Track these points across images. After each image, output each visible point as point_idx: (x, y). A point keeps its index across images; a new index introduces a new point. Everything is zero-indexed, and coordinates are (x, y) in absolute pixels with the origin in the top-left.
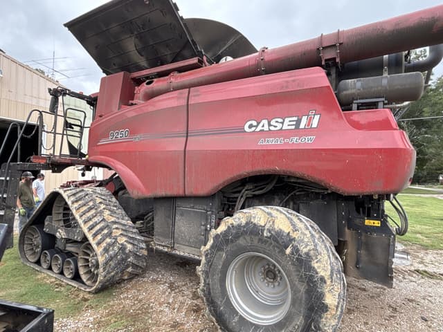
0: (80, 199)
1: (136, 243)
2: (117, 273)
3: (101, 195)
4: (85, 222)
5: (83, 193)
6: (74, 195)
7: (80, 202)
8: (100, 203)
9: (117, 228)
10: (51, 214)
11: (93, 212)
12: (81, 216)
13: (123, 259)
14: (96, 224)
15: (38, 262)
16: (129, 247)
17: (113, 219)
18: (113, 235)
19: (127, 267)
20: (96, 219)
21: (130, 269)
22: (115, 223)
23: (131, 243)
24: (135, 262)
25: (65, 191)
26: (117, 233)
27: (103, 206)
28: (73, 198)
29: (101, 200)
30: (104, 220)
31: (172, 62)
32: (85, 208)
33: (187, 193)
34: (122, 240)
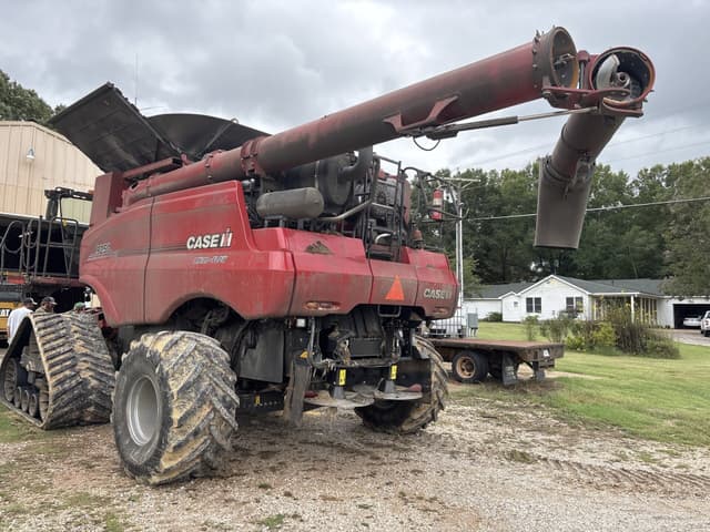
0: (49, 326)
1: (104, 379)
2: (72, 411)
3: (81, 323)
4: (46, 351)
5: (56, 320)
6: (44, 321)
7: (49, 330)
8: (76, 332)
9: (85, 361)
10: (28, 345)
11: (60, 341)
12: (44, 344)
13: (80, 395)
14: (60, 354)
15: (12, 402)
16: (94, 382)
17: (84, 351)
18: (77, 367)
19: (89, 405)
20: (61, 349)
21: (92, 409)
22: (86, 355)
23: (97, 379)
24: (98, 400)
25: (35, 317)
26: (81, 366)
27: (77, 336)
28: (41, 325)
29: (77, 328)
30: (71, 350)
31: (156, 160)
32: (52, 336)
33: (147, 321)
34: (86, 375)
